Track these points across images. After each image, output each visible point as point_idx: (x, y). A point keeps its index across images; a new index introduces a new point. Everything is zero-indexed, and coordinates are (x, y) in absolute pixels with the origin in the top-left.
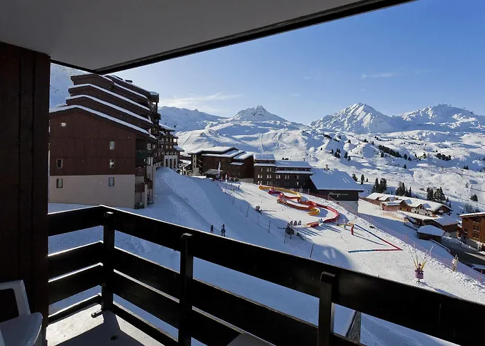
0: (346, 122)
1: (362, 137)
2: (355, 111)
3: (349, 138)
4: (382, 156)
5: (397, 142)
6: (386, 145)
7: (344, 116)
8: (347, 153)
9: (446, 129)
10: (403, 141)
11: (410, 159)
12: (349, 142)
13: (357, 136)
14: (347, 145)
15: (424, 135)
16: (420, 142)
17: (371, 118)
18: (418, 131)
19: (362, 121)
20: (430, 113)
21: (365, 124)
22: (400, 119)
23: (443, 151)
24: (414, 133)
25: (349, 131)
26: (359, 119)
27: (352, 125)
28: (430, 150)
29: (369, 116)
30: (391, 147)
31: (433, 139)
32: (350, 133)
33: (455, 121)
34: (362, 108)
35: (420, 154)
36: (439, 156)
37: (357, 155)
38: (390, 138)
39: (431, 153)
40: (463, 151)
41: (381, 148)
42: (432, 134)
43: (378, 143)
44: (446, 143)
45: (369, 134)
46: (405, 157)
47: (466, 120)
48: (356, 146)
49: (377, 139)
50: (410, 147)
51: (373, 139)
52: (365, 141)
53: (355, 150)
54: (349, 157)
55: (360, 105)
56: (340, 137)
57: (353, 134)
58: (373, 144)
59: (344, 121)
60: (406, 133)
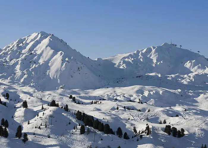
0: (18, 67)
1: (48, 96)
2: (34, 46)
3: (23, 97)
4: (82, 132)
5: (107, 105)
6: (89, 110)
7: (16, 54)
8: (20, 128)
9: (175, 84)
10: (114, 104)
11: (126, 137)
12: (25, 105)
13: (38, 94)
14: (20, 113)
15: (146, 94)
16: (140, 106)
17: (63, 61)
18: (137, 87)
19: (46, 66)
20: (154, 57)
21: (52, 72)
22: (109, 64)
23: (173, 122)
24: (130, 90)
25: (25, 84)
26: (41, 61)
27: (29, 74)
28: (155, 120)
29: (58, 57)
30: (97, 115)
31: (160, 101)
32: (27, 89)
33: (188, 72)
34: (46, 41)
35: (141, 127)
36: (168, 129)
37: (38, 131)
38: (95, 98)
39: (156, 125)
40: (199, 122)
41: (81, 116)
42: (157, 93)
43: (75, 108)
44: (178, 108)
45: (60, 91)
46: (119, 132)
47: (201, 72)
48: (36, 114)
49: (74, 100)
50: (125, 115)
51: (66, 101)
52: (53, 104)
53: (35, 121)
54: (26, 135)
55: (44, 35)
56: (7, 96)
57: (31, 90)
58: (66, 109)
59: (16, 63)
60: (119, 91)
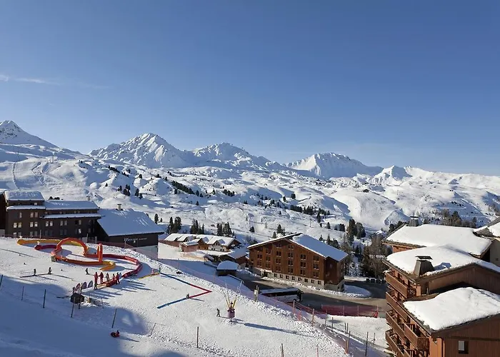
0: (136, 153)
1: (155, 171)
2: (146, 141)
3: (140, 172)
4: (176, 193)
5: (190, 177)
6: (180, 180)
7: (134, 146)
8: (138, 190)
9: (229, 166)
10: (194, 177)
11: (201, 196)
12: (141, 176)
13: (149, 170)
14: (137, 181)
15: (212, 171)
16: (209, 178)
17: (164, 151)
18: (207, 167)
19: (153, 154)
20: (217, 151)
21: (157, 157)
22: (191, 154)
23: (228, 187)
24: (204, 169)
25: (140, 164)
26: (150, 151)
27: (143, 158)
28: (218, 186)
29: (161, 148)
30: (184, 183)
31: (220, 176)
32: (141, 167)
33: (236, 159)
34: (153, 139)
35: (210, 190)
36: (225, 192)
37: (150, 192)
38: (183, 173)
39: (218, 189)
40: (243, 188)
41: (174, 184)
42: (219, 171)
43: (171, 179)
44: (231, 180)
45: (162, 168)
46: (198, 193)
47: (244, 159)
48: (148, 182)
49: (171, 174)
50: (201, 183)
51: (166, 174)
52: (158, 176)
53: (147, 186)
54: (141, 194)
55: (152, 135)
56: (129, 171)
57: (144, 168)
58: (166, 179)
59: (134, 152)
60: (197, 169)
